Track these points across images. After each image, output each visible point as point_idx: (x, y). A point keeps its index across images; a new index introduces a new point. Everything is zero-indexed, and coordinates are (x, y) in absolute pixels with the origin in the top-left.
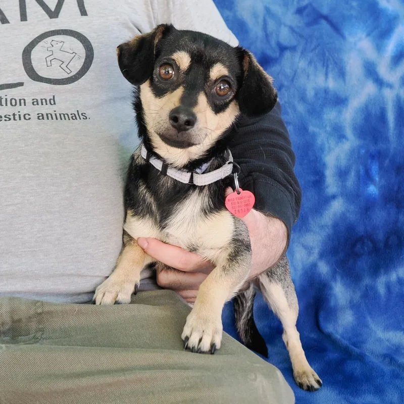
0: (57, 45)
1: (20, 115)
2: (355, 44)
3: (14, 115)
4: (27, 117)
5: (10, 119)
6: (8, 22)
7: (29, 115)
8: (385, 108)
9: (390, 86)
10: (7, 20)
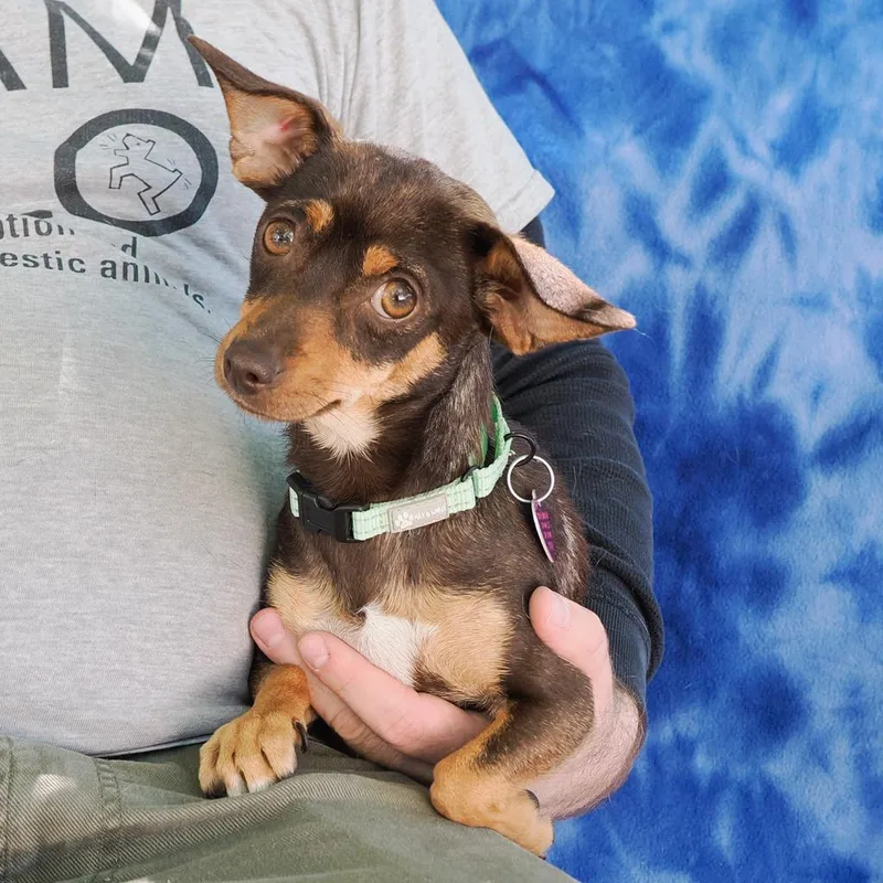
0: (138, 148)
1: (59, 260)
2: (606, 152)
3: (46, 257)
4: (76, 265)
5: (36, 265)
6: (23, 87)
7: (82, 262)
8: (666, 314)
9: (685, 262)
10: (21, 82)
